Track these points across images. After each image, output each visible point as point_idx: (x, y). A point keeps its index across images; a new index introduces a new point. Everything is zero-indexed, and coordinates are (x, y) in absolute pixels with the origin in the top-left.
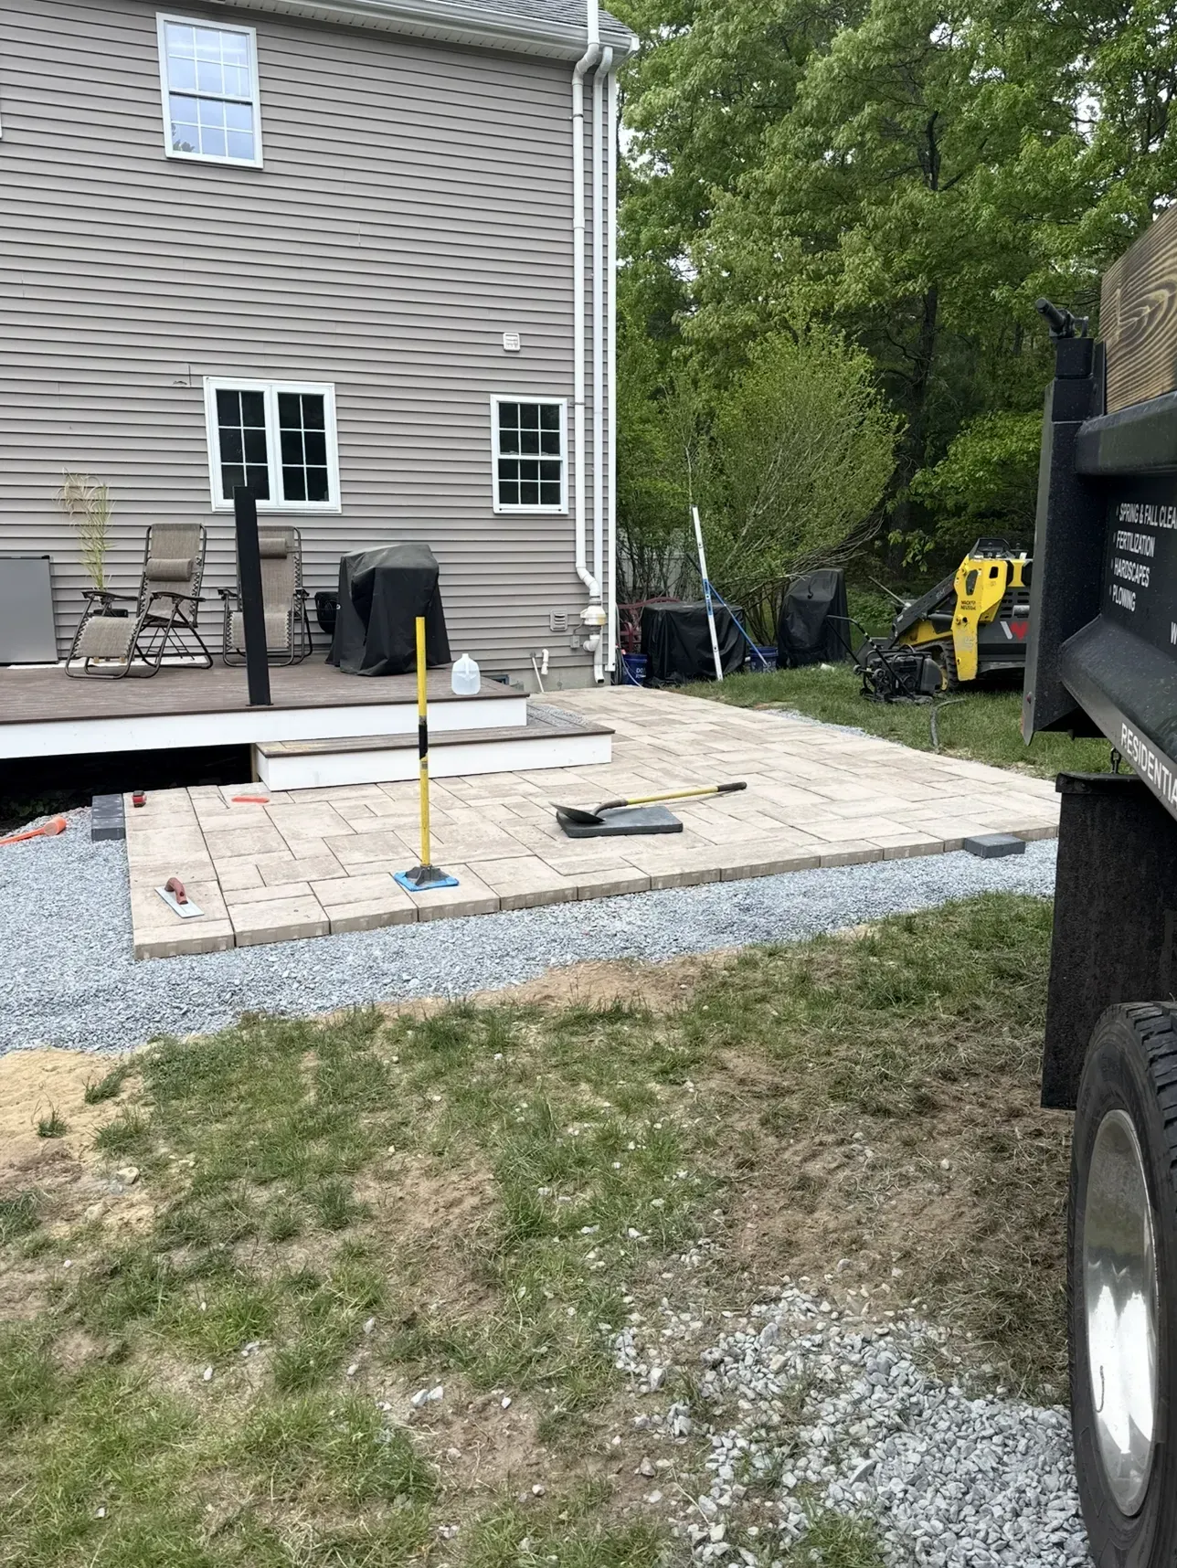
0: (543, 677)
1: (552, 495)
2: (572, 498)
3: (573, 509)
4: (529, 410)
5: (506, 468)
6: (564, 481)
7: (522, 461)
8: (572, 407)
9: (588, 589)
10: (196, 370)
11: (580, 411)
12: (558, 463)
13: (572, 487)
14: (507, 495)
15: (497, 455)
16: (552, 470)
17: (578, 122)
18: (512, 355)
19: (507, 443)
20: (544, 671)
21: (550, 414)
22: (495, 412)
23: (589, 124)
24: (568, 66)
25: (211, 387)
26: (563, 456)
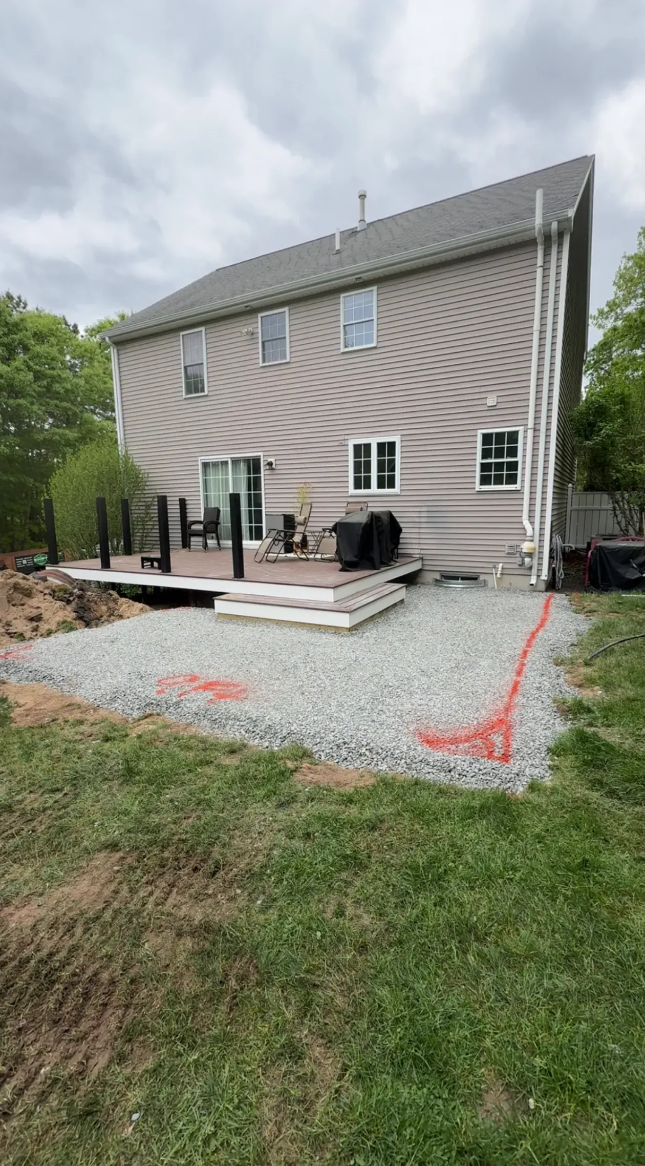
0: (497, 578)
1: (512, 479)
2: (523, 481)
3: (523, 487)
4: (500, 436)
5: (484, 467)
6: (519, 472)
7: (495, 463)
8: (526, 431)
9: (526, 531)
10: (346, 437)
11: (530, 433)
12: (517, 462)
13: (523, 475)
14: (485, 480)
15: (479, 460)
16: (513, 466)
17: (539, 271)
18: (492, 408)
19: (486, 454)
20: (498, 576)
21: (513, 437)
22: (479, 439)
23: (545, 269)
24: (532, 243)
25: (351, 443)
26: (519, 458)
